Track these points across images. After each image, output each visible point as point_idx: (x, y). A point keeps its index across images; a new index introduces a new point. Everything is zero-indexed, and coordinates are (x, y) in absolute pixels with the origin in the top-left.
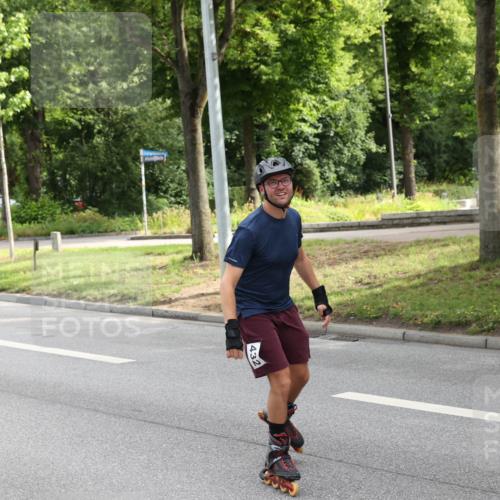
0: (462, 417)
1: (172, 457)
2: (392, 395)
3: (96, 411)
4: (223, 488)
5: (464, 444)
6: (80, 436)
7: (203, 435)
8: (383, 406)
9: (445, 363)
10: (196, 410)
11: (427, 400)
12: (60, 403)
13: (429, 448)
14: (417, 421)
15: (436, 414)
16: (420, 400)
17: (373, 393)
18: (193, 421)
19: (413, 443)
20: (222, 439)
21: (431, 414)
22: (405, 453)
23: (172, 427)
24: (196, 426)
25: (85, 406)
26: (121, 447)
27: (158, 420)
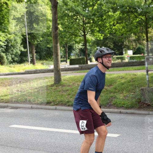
0: (48, 131)
2: (28, 125)
5: (49, 139)
8: (25, 129)
9: (43, 115)
11: (38, 126)
13: (39, 140)
14: (35, 133)
15: (41, 130)
16: (36, 126)
17: (21, 125)
19: (34, 139)
21: (39, 130)
22: (31, 143)
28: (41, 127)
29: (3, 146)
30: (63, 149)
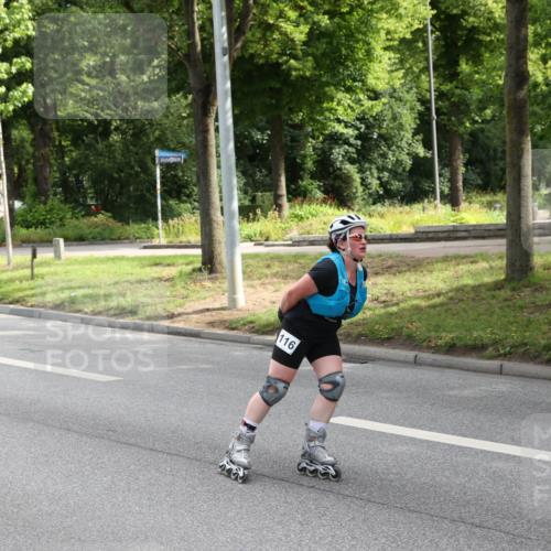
0: (453, 446)
1: (137, 479)
2: (386, 420)
3: (69, 430)
4: (183, 511)
5: (447, 473)
6: (46, 456)
7: (175, 457)
8: (373, 432)
9: (452, 389)
10: (173, 432)
11: (421, 427)
12: (33, 421)
13: (409, 476)
14: (405, 448)
16: (414, 427)
17: (365, 418)
18: (168, 443)
19: (394, 471)
20: (194, 462)
21: (422, 441)
22: (382, 480)
23: (145, 449)
24: (169, 448)
25: (58, 424)
26: (88, 467)
27: (132, 441)
28: (431, 430)
29: (287, 484)
30: (487, 510)
